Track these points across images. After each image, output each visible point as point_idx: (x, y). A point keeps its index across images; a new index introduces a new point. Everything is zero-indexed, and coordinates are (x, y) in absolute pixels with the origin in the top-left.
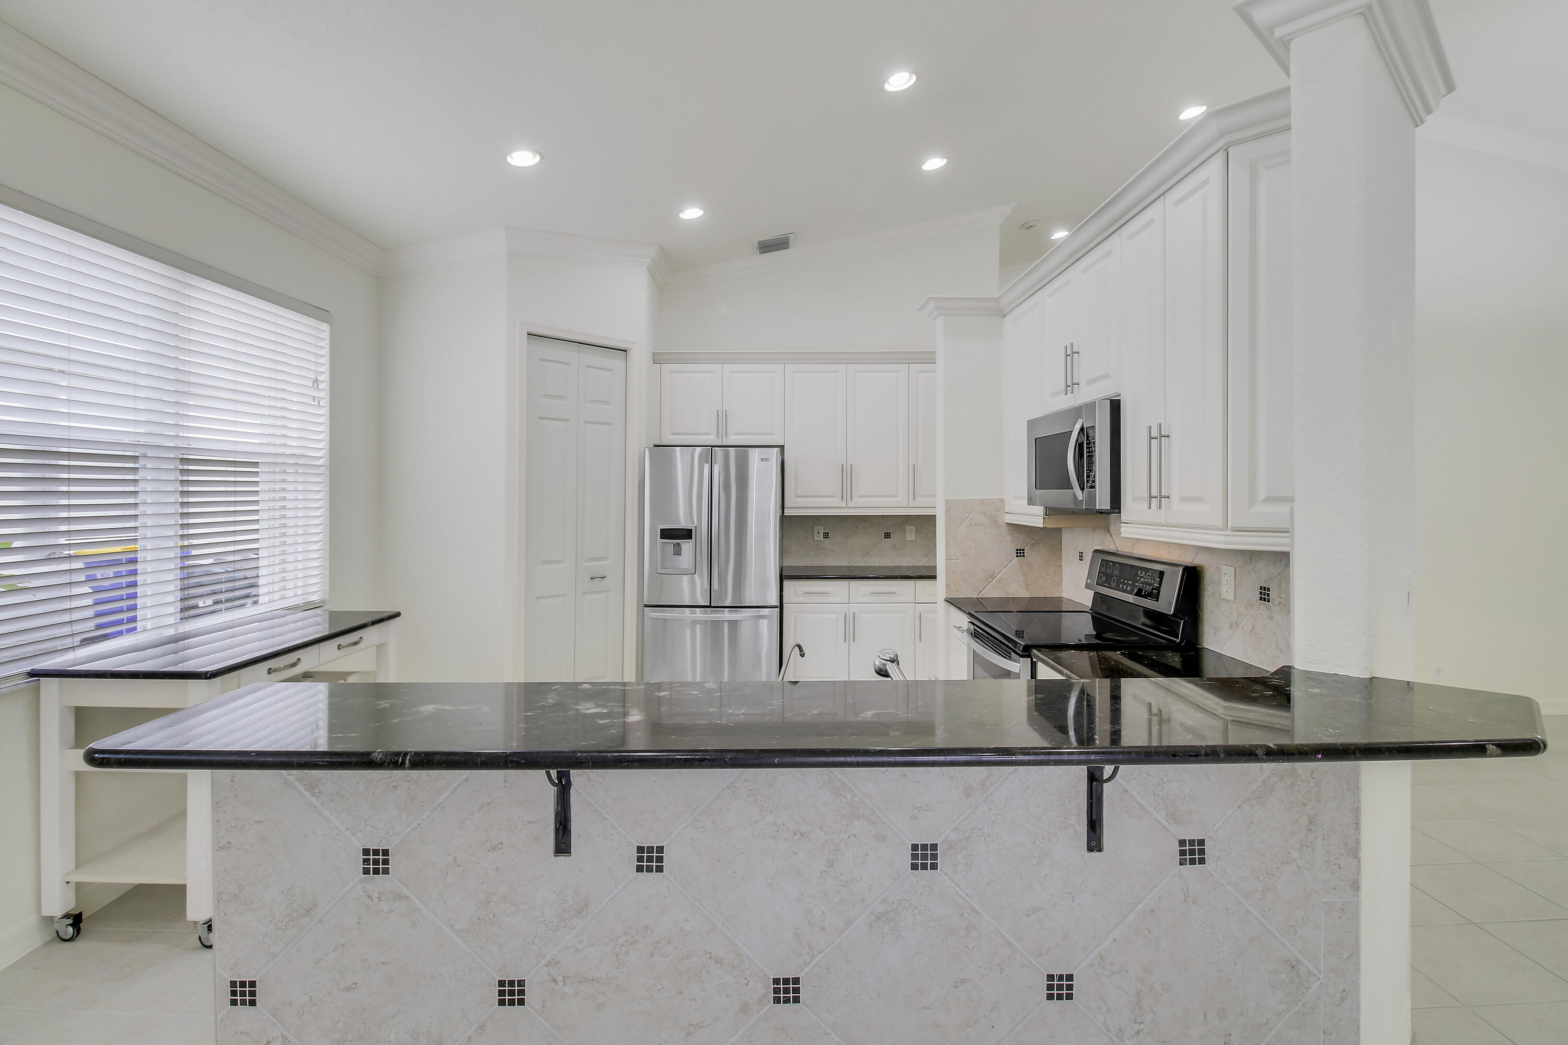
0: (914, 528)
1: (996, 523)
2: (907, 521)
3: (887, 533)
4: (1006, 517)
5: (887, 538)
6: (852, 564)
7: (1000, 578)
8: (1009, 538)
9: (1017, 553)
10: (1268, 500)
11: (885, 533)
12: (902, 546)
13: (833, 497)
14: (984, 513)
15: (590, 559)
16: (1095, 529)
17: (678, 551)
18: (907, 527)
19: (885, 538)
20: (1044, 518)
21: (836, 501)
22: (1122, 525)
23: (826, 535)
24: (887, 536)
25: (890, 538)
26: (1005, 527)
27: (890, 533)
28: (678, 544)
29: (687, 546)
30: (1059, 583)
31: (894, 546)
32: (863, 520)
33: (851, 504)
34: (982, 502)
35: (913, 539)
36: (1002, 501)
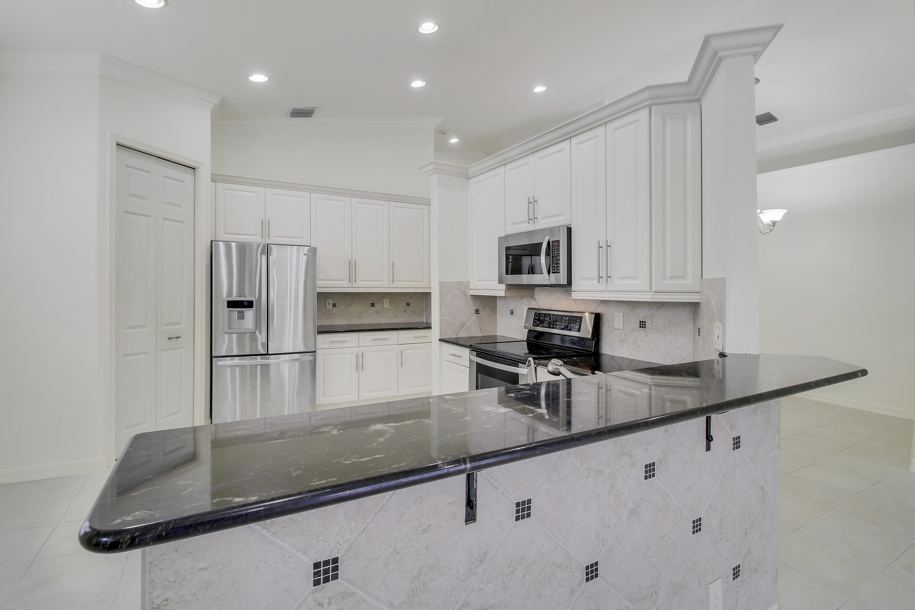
0: (388, 300)
1: (465, 295)
2: (384, 296)
3: (373, 304)
4: (470, 292)
5: (373, 306)
6: (351, 323)
7: (467, 326)
8: (471, 303)
9: (476, 312)
10: (672, 278)
11: (371, 304)
12: (381, 311)
13: (344, 280)
14: (459, 289)
15: (167, 324)
16: (522, 297)
17: (241, 317)
18: (384, 299)
19: (371, 306)
20: (505, 291)
21: (345, 283)
22: (572, 292)
23: (334, 305)
24: (373, 305)
25: (374, 306)
26: (470, 297)
27: (374, 304)
28: (242, 311)
29: (249, 313)
30: (495, 328)
31: (377, 311)
32: (358, 296)
33: (355, 285)
34: (458, 283)
35: (388, 307)
36: (468, 282)
